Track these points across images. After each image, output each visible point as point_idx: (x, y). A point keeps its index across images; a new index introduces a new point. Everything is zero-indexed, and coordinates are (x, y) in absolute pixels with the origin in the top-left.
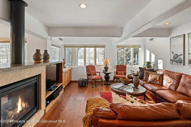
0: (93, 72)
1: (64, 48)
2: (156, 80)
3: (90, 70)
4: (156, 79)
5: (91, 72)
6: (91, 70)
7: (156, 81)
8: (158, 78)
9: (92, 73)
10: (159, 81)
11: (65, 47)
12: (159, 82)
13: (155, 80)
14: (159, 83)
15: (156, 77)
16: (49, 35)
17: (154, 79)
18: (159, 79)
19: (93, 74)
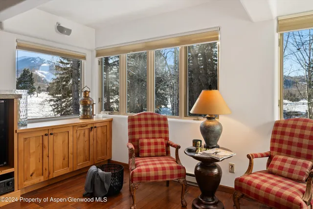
0: (152, 141)
3: (140, 133)
5: (145, 141)
6: (147, 132)
9: (146, 148)
19: (149, 151)
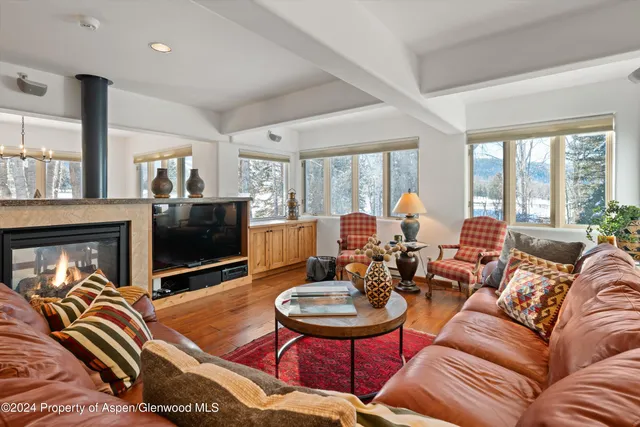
1: (300, 162)
2: (524, 305)
3: (349, 230)
4: (528, 298)
5: (353, 237)
6: (355, 230)
7: (523, 308)
8: (539, 294)
9: (352, 242)
10: (538, 310)
11: (303, 156)
12: (534, 316)
13: (521, 302)
14: (537, 321)
15: (532, 287)
16: (221, 131)
17: (519, 294)
18: (544, 299)
19: (355, 245)
